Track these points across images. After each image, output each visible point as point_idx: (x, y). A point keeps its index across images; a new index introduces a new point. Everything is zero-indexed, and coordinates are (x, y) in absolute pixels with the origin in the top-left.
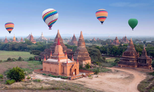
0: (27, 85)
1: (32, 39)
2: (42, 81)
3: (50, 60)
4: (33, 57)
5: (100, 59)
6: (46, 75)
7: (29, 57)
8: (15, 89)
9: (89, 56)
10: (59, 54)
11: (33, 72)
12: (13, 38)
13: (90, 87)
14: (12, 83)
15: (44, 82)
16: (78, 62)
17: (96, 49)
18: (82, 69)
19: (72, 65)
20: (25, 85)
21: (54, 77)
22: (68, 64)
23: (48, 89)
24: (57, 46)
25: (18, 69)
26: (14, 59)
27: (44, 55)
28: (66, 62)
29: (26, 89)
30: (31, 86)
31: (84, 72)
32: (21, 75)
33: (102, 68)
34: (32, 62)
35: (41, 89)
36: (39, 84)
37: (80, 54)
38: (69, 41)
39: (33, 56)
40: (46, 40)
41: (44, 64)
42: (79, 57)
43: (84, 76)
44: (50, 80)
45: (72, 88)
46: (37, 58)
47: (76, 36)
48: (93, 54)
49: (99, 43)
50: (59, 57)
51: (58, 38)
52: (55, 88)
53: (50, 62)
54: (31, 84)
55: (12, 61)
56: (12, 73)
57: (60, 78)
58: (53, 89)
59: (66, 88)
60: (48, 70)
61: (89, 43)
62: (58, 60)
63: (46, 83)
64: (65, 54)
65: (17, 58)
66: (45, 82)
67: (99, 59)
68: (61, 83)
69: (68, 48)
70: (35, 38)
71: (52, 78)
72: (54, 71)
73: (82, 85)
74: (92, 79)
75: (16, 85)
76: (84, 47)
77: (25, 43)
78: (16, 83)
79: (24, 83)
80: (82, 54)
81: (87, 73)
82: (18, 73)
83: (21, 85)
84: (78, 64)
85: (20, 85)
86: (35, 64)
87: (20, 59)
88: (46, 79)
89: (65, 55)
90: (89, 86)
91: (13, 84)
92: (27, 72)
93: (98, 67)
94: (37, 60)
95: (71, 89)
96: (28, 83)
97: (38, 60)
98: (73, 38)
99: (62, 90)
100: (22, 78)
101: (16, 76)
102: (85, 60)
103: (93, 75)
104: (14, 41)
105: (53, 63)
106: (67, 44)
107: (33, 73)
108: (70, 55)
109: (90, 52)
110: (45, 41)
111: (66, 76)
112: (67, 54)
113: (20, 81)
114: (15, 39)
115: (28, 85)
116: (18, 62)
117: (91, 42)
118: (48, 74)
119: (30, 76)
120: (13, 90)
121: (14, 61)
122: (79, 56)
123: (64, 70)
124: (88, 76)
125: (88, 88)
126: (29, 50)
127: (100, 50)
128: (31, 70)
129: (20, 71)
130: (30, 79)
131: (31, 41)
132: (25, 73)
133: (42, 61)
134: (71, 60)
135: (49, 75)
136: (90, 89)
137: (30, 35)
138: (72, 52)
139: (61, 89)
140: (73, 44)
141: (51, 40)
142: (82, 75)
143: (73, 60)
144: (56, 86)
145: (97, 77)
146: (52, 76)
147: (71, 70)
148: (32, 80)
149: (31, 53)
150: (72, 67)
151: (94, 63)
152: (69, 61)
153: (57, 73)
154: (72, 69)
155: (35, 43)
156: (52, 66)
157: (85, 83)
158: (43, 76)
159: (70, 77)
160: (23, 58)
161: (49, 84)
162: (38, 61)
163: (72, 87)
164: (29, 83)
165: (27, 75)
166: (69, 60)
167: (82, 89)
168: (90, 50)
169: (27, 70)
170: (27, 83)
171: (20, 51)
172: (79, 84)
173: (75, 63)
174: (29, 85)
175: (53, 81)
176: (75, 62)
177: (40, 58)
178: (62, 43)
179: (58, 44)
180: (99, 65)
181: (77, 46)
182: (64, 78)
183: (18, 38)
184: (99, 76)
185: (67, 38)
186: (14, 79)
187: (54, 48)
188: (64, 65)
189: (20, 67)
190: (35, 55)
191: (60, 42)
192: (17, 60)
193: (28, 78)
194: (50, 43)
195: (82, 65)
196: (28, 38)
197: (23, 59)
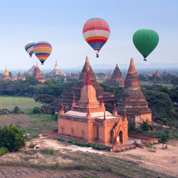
0: (29, 158)
1: (39, 74)
2: (57, 151)
3: (71, 113)
4: (40, 107)
5: (171, 113)
6: (63, 141)
7: (32, 108)
8: (8, 164)
9: (147, 106)
10: (90, 101)
11: (40, 135)
12: (3, 73)
13: (150, 168)
14: (3, 154)
15: (60, 155)
16: (126, 119)
17: (161, 93)
18: (133, 132)
19: (113, 124)
20: (27, 159)
21: (79, 145)
22: (106, 122)
23: (68, 168)
24: (85, 87)
25: (13, 129)
26: (6, 109)
27: (60, 103)
28: (103, 118)
29: (27, 167)
30: (36, 162)
31: (138, 138)
32: (19, 139)
33: (174, 131)
34: (39, 116)
35: (55, 167)
36: (52, 157)
37: (129, 103)
38: (106, 78)
39: (39, 105)
40: (63, 76)
41: (60, 120)
42: (129, 108)
43: (137, 145)
44: (71, 150)
45: (115, 169)
46: (46, 110)
47: (120, 68)
48: (155, 103)
49: (167, 80)
50: (90, 107)
51: (87, 71)
52: (81, 166)
53: (71, 117)
54: (37, 158)
55: (2, 114)
56: (2, 135)
57: (90, 148)
58: (78, 168)
59: (103, 168)
60: (68, 131)
61: (146, 81)
62: (86, 114)
63: (65, 157)
64: (101, 102)
65: (11, 108)
66: (62, 154)
67: (167, 113)
68: (92, 158)
69: (106, 91)
70: (42, 72)
71: (75, 147)
72: (80, 135)
73: (136, 164)
74: (154, 152)
75: (9, 157)
76: (137, 89)
77: (25, 81)
78: (10, 155)
79: (24, 156)
80: (133, 102)
81: (144, 141)
82: (12, 137)
83: (18, 158)
84: (126, 122)
85: (16, 159)
86: (43, 121)
87: (16, 111)
88: (65, 149)
89: (100, 105)
90: (149, 165)
91: (4, 156)
92: (28, 134)
93: (167, 128)
94: (47, 113)
95: (112, 170)
96: (30, 154)
97: (50, 113)
98: (115, 71)
99: (95, 172)
100: (20, 145)
101: (9, 141)
102: (140, 114)
103: (156, 143)
104: (6, 78)
105: (76, 119)
106: (104, 82)
107: (39, 137)
108: (109, 105)
109: (150, 98)
110: (63, 78)
111: (102, 144)
112: (104, 102)
113: (16, 151)
114: (7, 74)
115: (31, 158)
116: (14, 116)
117: (151, 79)
118: (67, 140)
119: (34, 143)
120: (5, 167)
121: (5, 113)
122: (127, 107)
123: (98, 132)
124: (147, 146)
125: (147, 170)
126: (33, 93)
127: (169, 94)
128: (36, 130)
129: (17, 132)
130: (35, 148)
131: (37, 77)
132: (26, 137)
133: (57, 116)
134: (112, 113)
135: (70, 142)
136: (151, 171)
137: (34, 66)
138: (113, 98)
139: (92, 169)
140: (115, 83)
141: (72, 75)
142: (134, 144)
143: (116, 113)
144: (84, 163)
145: (166, 147)
146: (76, 144)
147: (112, 132)
148: (39, 149)
149: (36, 100)
150: (114, 127)
151: (158, 120)
152: (109, 116)
153: (85, 137)
154: (114, 131)
155: (43, 81)
156: (75, 124)
157: (140, 159)
158: (58, 143)
159: (111, 146)
160: (22, 108)
161: (70, 158)
162: (49, 115)
163: (115, 167)
164: (33, 156)
165: (29, 140)
166: (107, 113)
167: (136, 171)
168: (149, 95)
169: (29, 130)
170: (29, 156)
171: (16, 96)
172: (129, 162)
173: (119, 119)
174: (34, 158)
175: (78, 152)
176: (121, 118)
177: (53, 109)
178: (95, 81)
179: (86, 84)
180: (169, 125)
181: (123, 86)
182: (98, 149)
183: (12, 73)
184: (169, 146)
185: (102, 72)
186: (6, 146)
187: (79, 91)
188: (99, 123)
189: (17, 126)
190: (44, 104)
191: (91, 80)
192: (10, 113)
193: (32, 146)
194: (70, 82)
195: (135, 124)
196: (30, 73)
197: (23, 111)
